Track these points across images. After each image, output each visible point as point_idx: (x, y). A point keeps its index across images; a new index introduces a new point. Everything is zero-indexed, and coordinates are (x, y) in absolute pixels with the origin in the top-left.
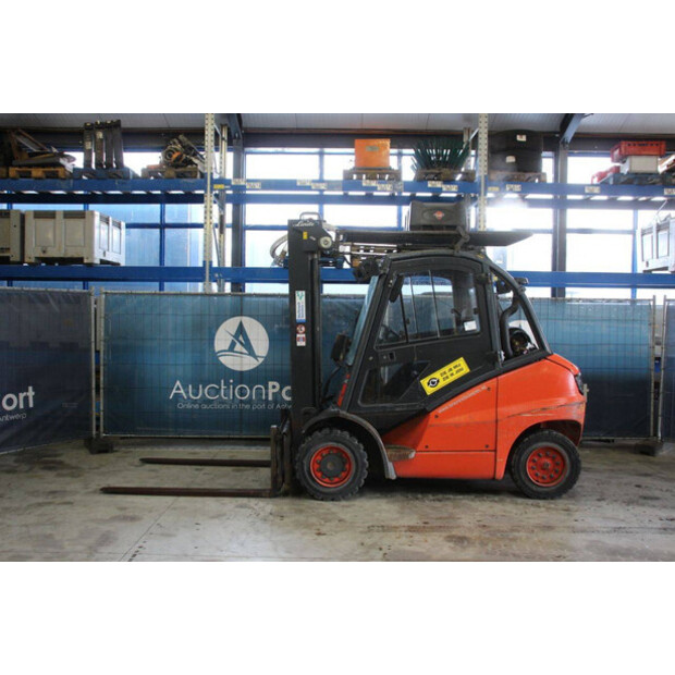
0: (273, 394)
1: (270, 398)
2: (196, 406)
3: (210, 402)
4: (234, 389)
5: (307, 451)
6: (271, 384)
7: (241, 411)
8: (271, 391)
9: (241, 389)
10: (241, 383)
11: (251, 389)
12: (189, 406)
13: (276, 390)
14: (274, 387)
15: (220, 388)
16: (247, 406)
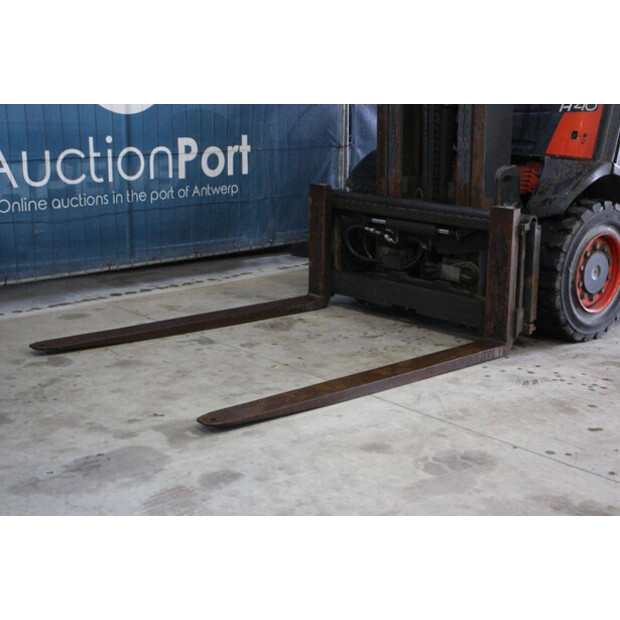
0: (187, 163)
1: (182, 175)
2: (41, 205)
3: (70, 191)
4: (115, 158)
5: (576, 247)
6: (183, 142)
7: (131, 209)
8: (183, 158)
9: (130, 156)
10: (129, 145)
11: (147, 156)
12: (24, 206)
13: (191, 157)
14: (188, 149)
15: (87, 158)
16: (141, 196)
